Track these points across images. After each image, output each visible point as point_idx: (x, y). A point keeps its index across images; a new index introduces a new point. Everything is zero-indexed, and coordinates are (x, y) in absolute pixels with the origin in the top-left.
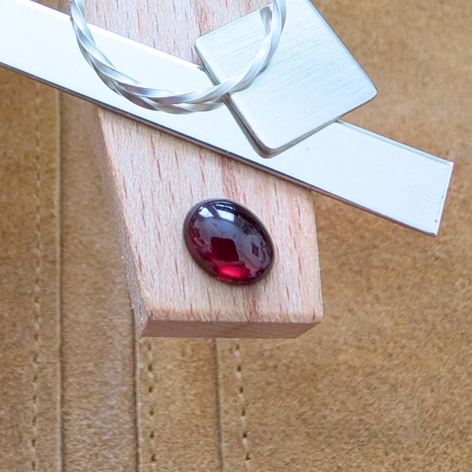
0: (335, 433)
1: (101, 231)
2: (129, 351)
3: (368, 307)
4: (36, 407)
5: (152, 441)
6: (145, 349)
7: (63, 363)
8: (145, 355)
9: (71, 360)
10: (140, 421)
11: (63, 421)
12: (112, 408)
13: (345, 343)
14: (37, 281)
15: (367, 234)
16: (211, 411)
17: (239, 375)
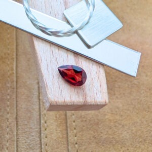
0: (105, 142)
1: (29, 78)
2: (38, 117)
3: (114, 100)
4: (8, 136)
5: (46, 147)
6: (44, 116)
7: (17, 121)
8: (44, 118)
9: (20, 120)
10: (42, 140)
11: (17, 141)
12: (33, 136)
13: (108, 112)
14: (8, 95)
15: (113, 77)
16: (65, 136)
17: (74, 124)
